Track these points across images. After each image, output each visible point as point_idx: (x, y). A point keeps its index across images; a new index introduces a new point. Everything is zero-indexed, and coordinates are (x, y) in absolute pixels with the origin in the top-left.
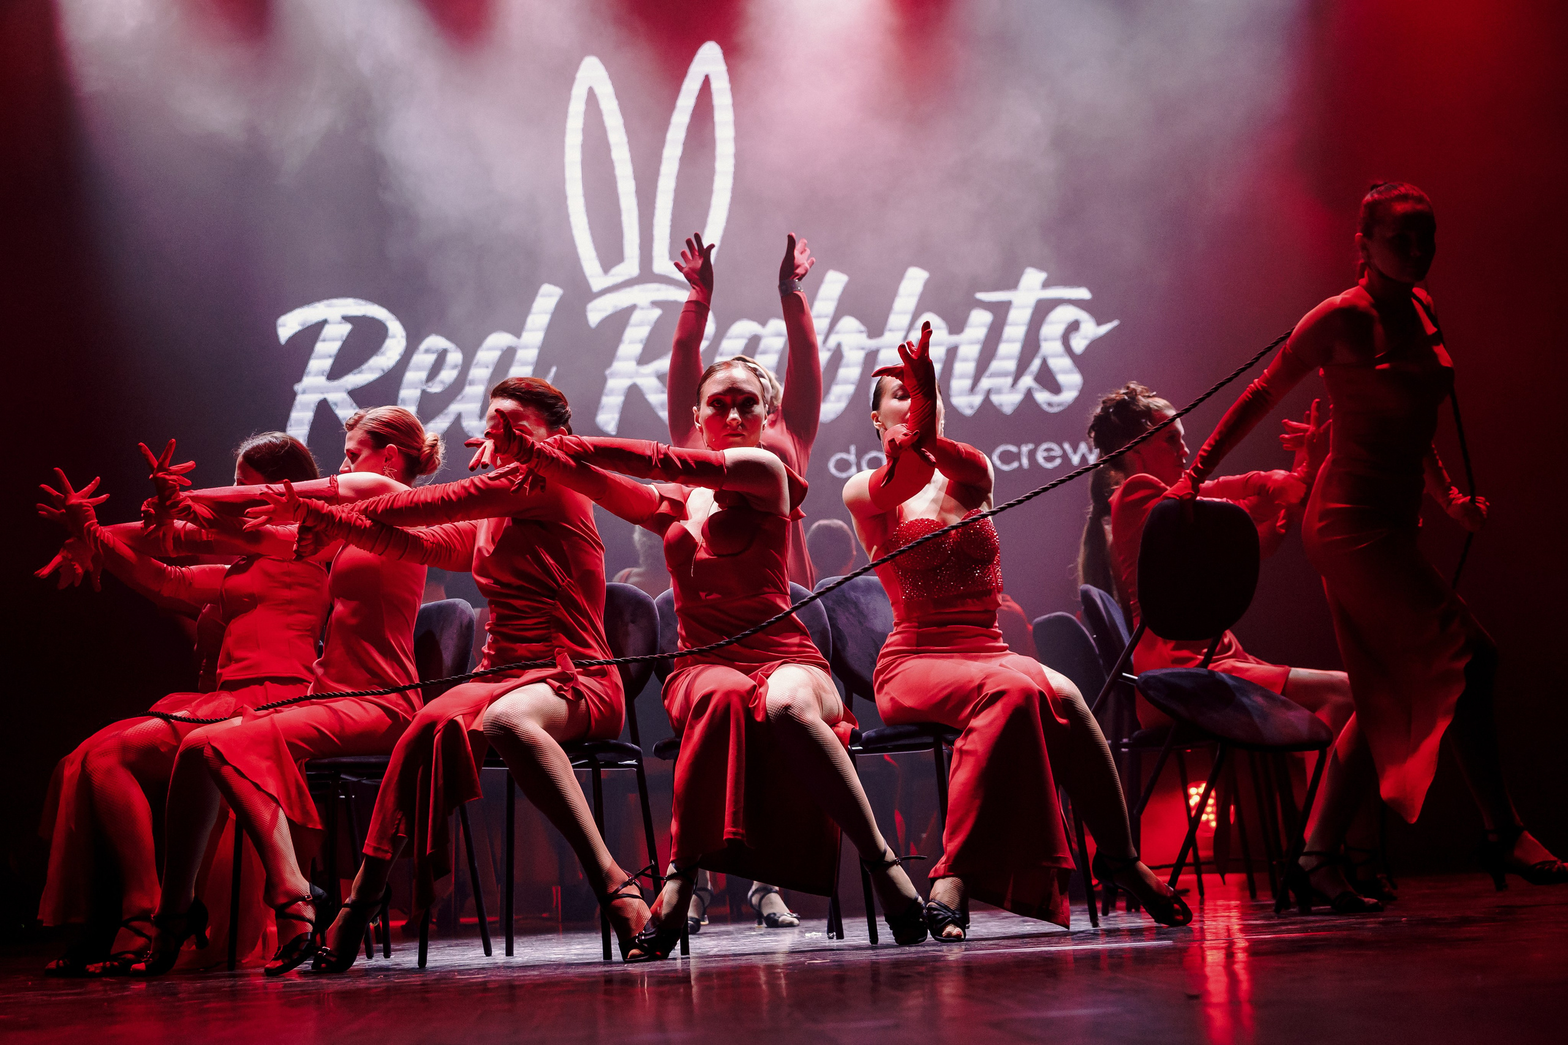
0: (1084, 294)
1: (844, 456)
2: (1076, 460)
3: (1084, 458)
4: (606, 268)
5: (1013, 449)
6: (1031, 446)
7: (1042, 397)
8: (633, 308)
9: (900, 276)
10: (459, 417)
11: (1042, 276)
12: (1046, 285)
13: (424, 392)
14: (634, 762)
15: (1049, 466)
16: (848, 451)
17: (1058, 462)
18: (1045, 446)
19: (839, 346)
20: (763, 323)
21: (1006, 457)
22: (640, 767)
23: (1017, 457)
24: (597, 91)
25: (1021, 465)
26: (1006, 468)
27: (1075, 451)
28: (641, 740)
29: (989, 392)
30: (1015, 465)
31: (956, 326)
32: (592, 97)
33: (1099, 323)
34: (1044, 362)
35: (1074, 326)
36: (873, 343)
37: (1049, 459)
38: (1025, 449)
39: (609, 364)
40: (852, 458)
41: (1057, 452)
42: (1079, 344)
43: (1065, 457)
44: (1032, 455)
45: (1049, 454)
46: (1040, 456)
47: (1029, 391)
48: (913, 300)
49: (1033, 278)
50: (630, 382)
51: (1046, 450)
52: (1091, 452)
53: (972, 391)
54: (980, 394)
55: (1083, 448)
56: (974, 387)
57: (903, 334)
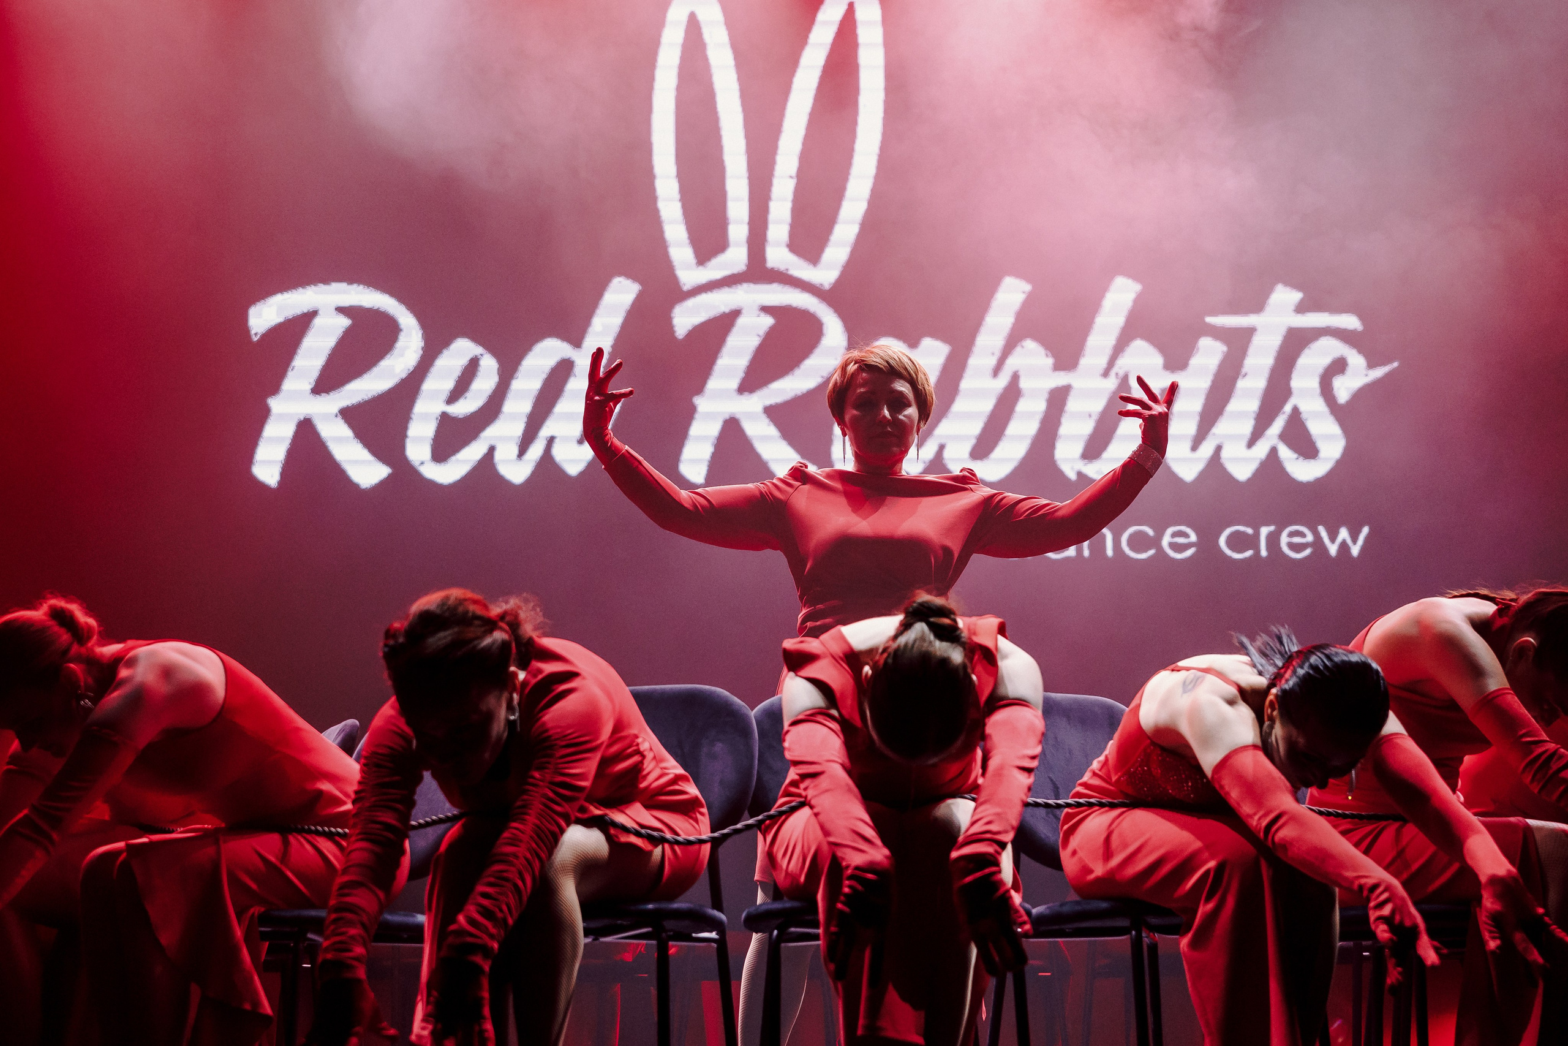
0: (1350, 322)
2: (1333, 549)
3: (1344, 546)
4: (703, 257)
5: (1250, 531)
6: (1272, 528)
7: (1290, 461)
8: (735, 314)
9: (1104, 287)
10: (492, 450)
11: (1296, 296)
12: (1301, 309)
13: (444, 416)
14: (713, 935)
15: (1297, 556)
17: (1308, 552)
18: (1292, 528)
19: (1015, 377)
20: (913, 344)
21: (1237, 542)
22: (721, 943)
23: (1252, 542)
24: (701, 17)
25: (1257, 553)
26: (1237, 557)
27: (1333, 539)
28: (725, 905)
29: (1219, 449)
30: (1249, 553)
31: (1176, 361)
32: (693, 25)
33: (1371, 365)
35: (1339, 366)
36: (1061, 379)
37: (1297, 547)
38: (1265, 531)
39: (699, 389)
41: (1310, 538)
42: (1344, 388)
43: (1318, 544)
44: (1273, 539)
45: (1297, 540)
46: (1284, 539)
47: (1274, 451)
48: (1120, 320)
49: (1285, 297)
50: (727, 417)
51: (1292, 534)
52: (1355, 540)
53: (1194, 448)
54: (1206, 450)
55: (1344, 534)
56: (1197, 443)
57: (1103, 366)
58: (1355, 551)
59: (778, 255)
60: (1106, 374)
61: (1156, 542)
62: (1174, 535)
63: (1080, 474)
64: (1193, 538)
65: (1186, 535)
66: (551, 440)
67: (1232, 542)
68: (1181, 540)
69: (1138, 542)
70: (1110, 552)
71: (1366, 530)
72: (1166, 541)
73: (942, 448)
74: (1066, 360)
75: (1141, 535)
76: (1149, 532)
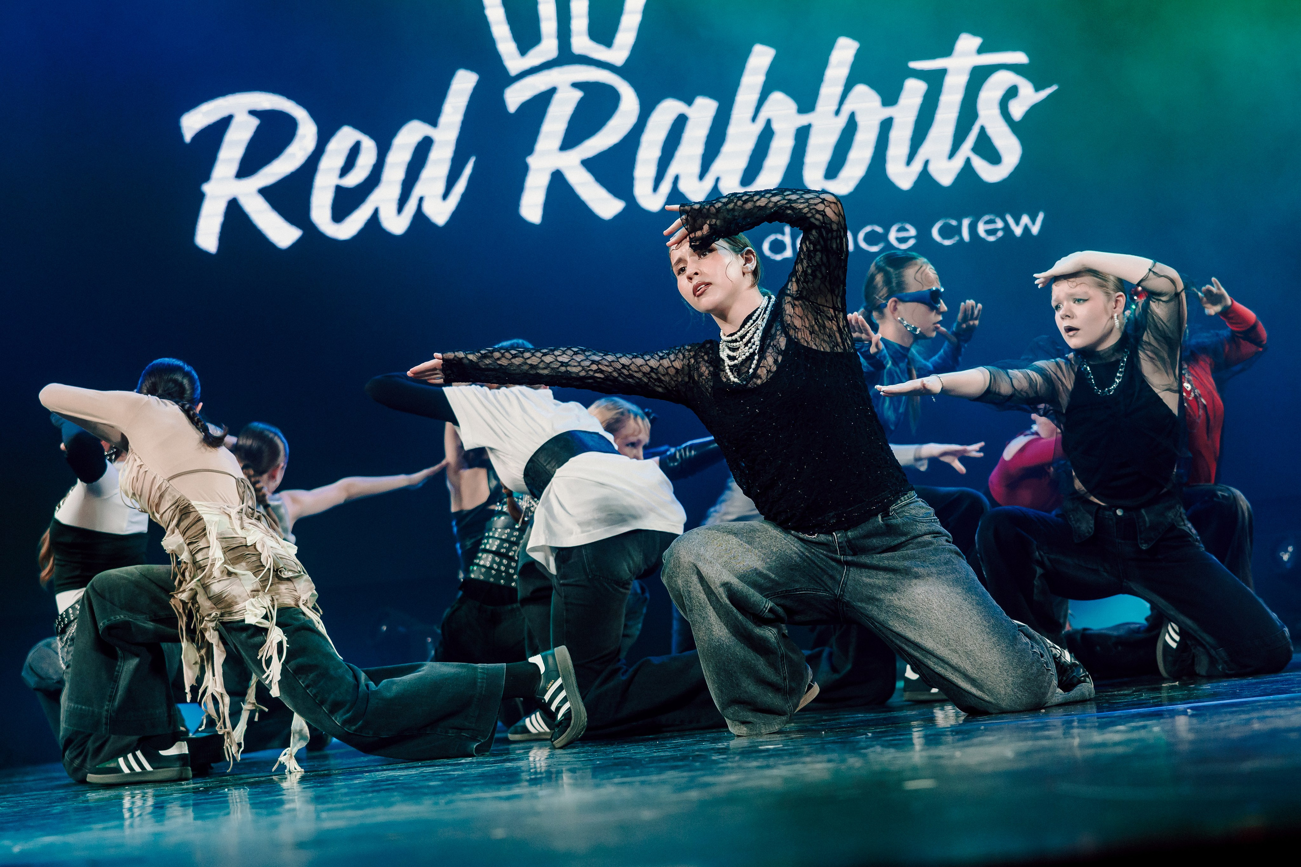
0: (1020, 58)
1: (779, 237)
2: (1018, 231)
3: (1026, 230)
4: (523, 50)
5: (954, 223)
7: (982, 167)
8: (553, 91)
9: (830, 47)
10: (376, 212)
11: (977, 41)
12: (981, 50)
13: (339, 187)
15: (991, 239)
16: (783, 233)
17: (1000, 234)
18: (987, 218)
19: (769, 122)
20: (689, 102)
23: (958, 230)
25: (962, 239)
26: (947, 243)
27: (1017, 223)
29: (926, 163)
31: (890, 98)
33: (1038, 88)
34: (982, 129)
35: (1012, 92)
36: (804, 120)
37: (990, 232)
39: (530, 150)
40: (787, 239)
41: (1000, 224)
42: (1018, 110)
43: (1007, 228)
44: (973, 228)
45: (990, 227)
46: (981, 228)
47: (968, 161)
48: (844, 72)
49: (967, 43)
50: (553, 169)
51: (987, 222)
52: (1033, 221)
54: (917, 166)
55: (1025, 219)
56: (909, 161)
57: (835, 107)
58: (1035, 230)
59: (581, 43)
60: (837, 112)
61: (884, 237)
62: (899, 230)
64: (912, 232)
65: (906, 230)
66: (421, 199)
67: (942, 232)
68: (903, 234)
69: (871, 238)
71: (1041, 216)
72: (893, 236)
73: (718, 180)
74: (806, 104)
75: (873, 232)
76: (879, 229)
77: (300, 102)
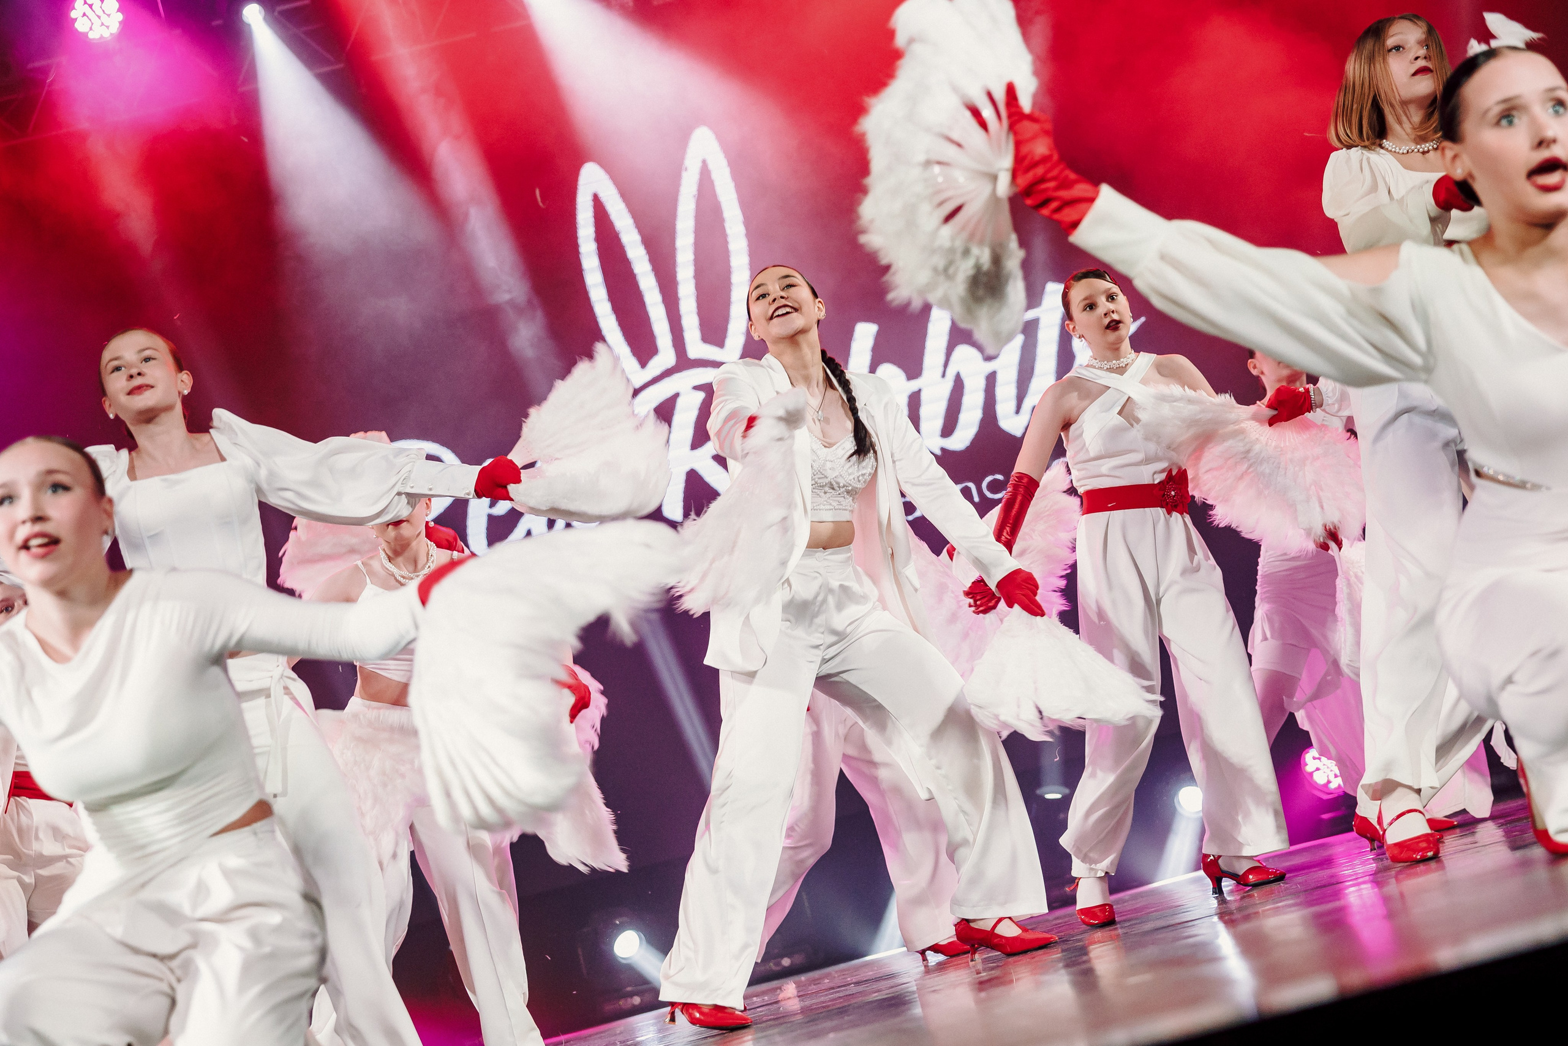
4: (643, 364)
8: (677, 395)
9: (926, 320)
10: (529, 532)
13: (491, 518)
24: (602, 195)
31: (991, 354)
32: (598, 203)
49: (1054, 290)
50: (687, 468)
53: (1018, 411)
54: (1026, 411)
56: (1018, 409)
57: (941, 369)
59: (696, 348)
60: (944, 375)
63: (943, 450)
70: (976, 499)
74: (913, 370)
75: (995, 481)
76: (1000, 477)
77: (444, 444)
